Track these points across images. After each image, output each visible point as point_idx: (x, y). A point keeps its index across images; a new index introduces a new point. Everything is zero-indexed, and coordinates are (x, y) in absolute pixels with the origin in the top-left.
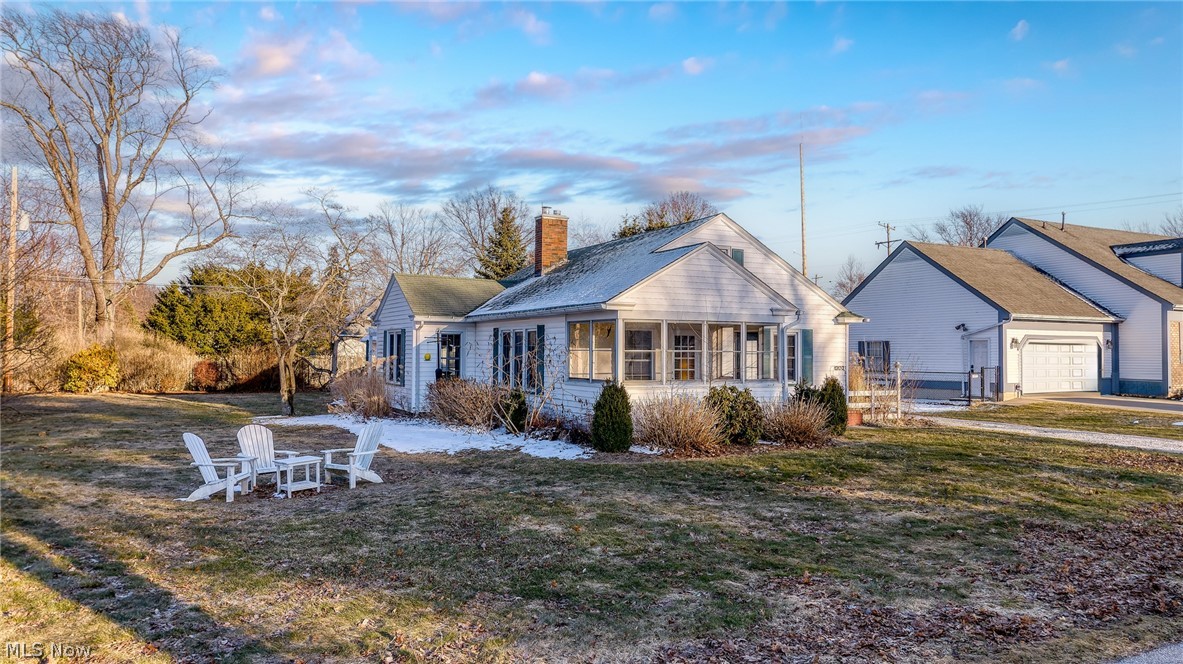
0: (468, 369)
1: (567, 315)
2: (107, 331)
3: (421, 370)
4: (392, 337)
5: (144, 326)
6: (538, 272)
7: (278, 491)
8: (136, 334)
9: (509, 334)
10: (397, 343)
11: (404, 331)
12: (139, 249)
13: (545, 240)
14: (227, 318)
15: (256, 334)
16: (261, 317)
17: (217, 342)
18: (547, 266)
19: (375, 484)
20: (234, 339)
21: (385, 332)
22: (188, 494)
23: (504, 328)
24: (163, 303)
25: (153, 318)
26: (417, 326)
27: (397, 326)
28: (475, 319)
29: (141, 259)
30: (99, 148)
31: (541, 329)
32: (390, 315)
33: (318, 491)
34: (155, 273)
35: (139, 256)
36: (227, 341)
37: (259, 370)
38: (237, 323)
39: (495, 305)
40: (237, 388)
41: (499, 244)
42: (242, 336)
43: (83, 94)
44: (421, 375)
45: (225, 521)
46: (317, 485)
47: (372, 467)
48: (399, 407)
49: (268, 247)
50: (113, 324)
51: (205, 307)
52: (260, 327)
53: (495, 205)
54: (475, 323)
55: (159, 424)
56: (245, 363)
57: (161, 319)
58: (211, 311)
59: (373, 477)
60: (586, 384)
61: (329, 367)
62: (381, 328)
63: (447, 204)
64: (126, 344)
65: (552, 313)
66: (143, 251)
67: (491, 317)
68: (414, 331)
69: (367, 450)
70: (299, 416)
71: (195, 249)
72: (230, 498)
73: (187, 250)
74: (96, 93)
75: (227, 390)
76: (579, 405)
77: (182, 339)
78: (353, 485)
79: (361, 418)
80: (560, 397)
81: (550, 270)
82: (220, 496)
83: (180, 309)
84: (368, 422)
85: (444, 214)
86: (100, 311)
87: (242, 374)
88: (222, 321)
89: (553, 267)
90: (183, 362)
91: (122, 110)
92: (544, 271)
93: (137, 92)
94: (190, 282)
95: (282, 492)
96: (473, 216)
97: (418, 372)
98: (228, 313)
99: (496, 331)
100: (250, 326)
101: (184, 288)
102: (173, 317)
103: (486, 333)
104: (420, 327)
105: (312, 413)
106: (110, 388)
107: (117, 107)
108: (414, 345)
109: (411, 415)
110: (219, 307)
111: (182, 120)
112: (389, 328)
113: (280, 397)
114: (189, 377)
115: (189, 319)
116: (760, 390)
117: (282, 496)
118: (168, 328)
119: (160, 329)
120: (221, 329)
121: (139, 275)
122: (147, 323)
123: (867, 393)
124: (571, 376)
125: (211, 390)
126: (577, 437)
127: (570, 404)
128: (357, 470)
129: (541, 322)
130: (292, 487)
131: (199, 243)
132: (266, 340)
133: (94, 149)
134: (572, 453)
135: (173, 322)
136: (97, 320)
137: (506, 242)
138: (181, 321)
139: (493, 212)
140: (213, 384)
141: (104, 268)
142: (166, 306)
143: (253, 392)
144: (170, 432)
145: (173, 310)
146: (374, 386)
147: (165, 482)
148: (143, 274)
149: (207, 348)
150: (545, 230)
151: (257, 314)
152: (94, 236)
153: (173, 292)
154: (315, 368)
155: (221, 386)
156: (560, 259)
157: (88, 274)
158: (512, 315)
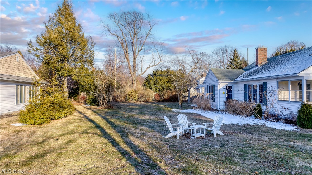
0: (235, 97)
1: (277, 78)
2: (134, 87)
3: (220, 97)
4: (210, 87)
5: (143, 85)
6: (257, 66)
7: (192, 136)
8: (141, 87)
9: (251, 86)
10: (212, 89)
11: (214, 85)
12: (141, 67)
13: (259, 55)
14: (162, 83)
15: (169, 87)
16: (170, 82)
17: (159, 89)
18: (260, 64)
19: (222, 136)
20: (163, 88)
21: (207, 86)
22: (166, 135)
23: (248, 84)
24: (147, 79)
25: (145, 83)
26: (219, 84)
27: (212, 84)
28: (238, 81)
29: (142, 69)
30: (132, 43)
31: (265, 84)
32: (209, 81)
33: (204, 137)
34: (145, 72)
35: (141, 68)
36: (162, 89)
37: (169, 96)
38: (164, 84)
39: (244, 77)
40: (165, 101)
41: (233, 60)
42: (165, 88)
43: (129, 30)
44: (220, 98)
45: (180, 147)
46: (204, 135)
47: (220, 130)
48: (214, 108)
49: (175, 63)
50: (136, 85)
51: (156, 80)
52: (170, 85)
53: (227, 50)
54: (237, 83)
55: (149, 111)
56: (167, 95)
57: (147, 84)
58: (158, 81)
59: (221, 133)
60: (287, 102)
61: (188, 95)
62: (205, 84)
63: (213, 51)
64: (139, 90)
65: (271, 78)
66: (142, 67)
67: (244, 80)
68: (218, 85)
69: (218, 124)
70: (183, 109)
71: (154, 66)
72: (178, 138)
73: (152, 66)
74: (131, 30)
75: (162, 101)
76: (285, 110)
77: (151, 88)
78: (215, 136)
79: (203, 111)
80: (277, 107)
81: (261, 65)
82: (175, 137)
83: (151, 81)
84: (205, 112)
85: (212, 54)
86: (133, 82)
87: (165, 97)
88: (161, 84)
89: (262, 64)
90: (152, 94)
91: (137, 33)
92: (259, 65)
93: (140, 28)
94: (153, 74)
95: (193, 136)
96: (221, 54)
97: (219, 97)
98: (162, 82)
99: (245, 85)
100: (167, 85)
101: (151, 76)
102: (149, 83)
103: (242, 86)
104: (220, 84)
105: (187, 109)
106: (136, 101)
107: (136, 32)
108: (218, 89)
109: (217, 110)
110: (160, 80)
111: (150, 34)
112: (209, 84)
113: (179, 104)
114: (153, 98)
115: (153, 83)
117: (193, 138)
118: (148, 86)
119: (146, 86)
120: (160, 86)
121: (141, 73)
122: (143, 84)
124: (279, 99)
125: (159, 101)
126: (288, 121)
127: (281, 109)
128: (216, 131)
129: (265, 81)
130: (197, 135)
131: (155, 64)
132: (171, 89)
133: (131, 43)
134: (289, 128)
135: (149, 84)
136: (132, 84)
137: (236, 59)
138: (151, 84)
139: (226, 52)
140: (159, 100)
141: (134, 72)
142: (148, 80)
143: (169, 102)
144: (153, 113)
145: (149, 81)
146: (206, 101)
147: (157, 130)
148: (142, 73)
149: (157, 91)
150: (259, 52)
151: (169, 82)
152: (131, 64)
153: (149, 77)
154: (184, 96)
155: (161, 100)
156: (265, 61)
157: (130, 73)
158: (254, 79)
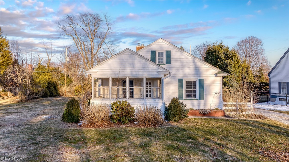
116: (152, 102)
123: (234, 103)
